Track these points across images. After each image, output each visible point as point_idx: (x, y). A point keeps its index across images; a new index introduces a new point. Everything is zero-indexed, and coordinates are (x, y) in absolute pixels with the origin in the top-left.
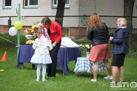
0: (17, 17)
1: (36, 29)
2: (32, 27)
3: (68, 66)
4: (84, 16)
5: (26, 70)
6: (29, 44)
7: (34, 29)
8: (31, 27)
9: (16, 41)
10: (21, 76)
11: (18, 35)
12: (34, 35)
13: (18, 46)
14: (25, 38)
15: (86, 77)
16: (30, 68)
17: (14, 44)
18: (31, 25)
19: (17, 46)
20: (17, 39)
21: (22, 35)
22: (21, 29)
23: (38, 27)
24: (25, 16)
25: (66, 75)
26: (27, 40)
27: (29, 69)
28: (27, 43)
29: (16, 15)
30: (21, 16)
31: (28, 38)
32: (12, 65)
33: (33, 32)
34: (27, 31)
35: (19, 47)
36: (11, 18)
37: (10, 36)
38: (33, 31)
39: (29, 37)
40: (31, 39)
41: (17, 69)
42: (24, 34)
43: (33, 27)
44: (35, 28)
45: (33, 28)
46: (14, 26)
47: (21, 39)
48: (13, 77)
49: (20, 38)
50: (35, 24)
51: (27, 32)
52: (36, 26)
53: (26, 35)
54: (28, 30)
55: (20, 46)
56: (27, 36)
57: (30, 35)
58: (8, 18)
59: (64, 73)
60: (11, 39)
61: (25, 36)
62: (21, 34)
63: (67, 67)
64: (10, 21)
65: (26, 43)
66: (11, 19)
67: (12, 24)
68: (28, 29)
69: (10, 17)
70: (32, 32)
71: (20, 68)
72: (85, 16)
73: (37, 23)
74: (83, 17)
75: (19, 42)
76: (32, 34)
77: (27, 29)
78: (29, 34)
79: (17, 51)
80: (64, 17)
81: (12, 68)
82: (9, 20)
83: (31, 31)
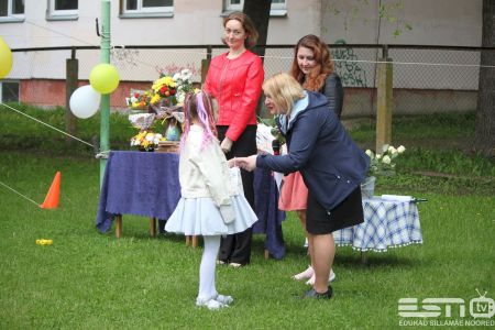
0: (98, 48)
1: (167, 93)
2: (153, 87)
3: (283, 227)
4: (339, 46)
5: (132, 239)
6: (141, 148)
7: (162, 93)
8: (148, 84)
9: (94, 138)
10: (113, 261)
11: (103, 114)
12: (161, 113)
13: (104, 152)
14: (129, 123)
15: (346, 266)
16: (146, 232)
17: (88, 148)
18: (150, 80)
19: (98, 155)
20: (98, 128)
21: (117, 113)
22: (113, 93)
23: (173, 85)
24: (127, 47)
25: (276, 260)
26: (137, 132)
27: (140, 237)
28: (135, 142)
29: (97, 41)
30: (113, 44)
31: (138, 126)
32: (79, 223)
33: (157, 104)
34: (133, 99)
35: (107, 157)
36: (78, 51)
37: (74, 119)
38: (155, 99)
39: (141, 120)
40: (149, 130)
41: (97, 238)
42: (123, 112)
43: (157, 86)
44: (165, 88)
45: (157, 90)
46: (87, 82)
47: (112, 128)
48: (86, 267)
49: (111, 126)
50: (162, 76)
51: (135, 105)
52: (167, 81)
53: (133, 114)
54: (137, 96)
55: (111, 155)
56: (133, 118)
57: (146, 115)
58: (68, 54)
59: (267, 253)
60: (77, 128)
61: (127, 117)
62: (112, 111)
63: (279, 229)
64: (72, 65)
65: (132, 144)
66: (77, 57)
67: (81, 76)
68: (138, 92)
69: (74, 49)
70: (152, 102)
71: (110, 235)
72: (344, 45)
73: (172, 72)
74: (334, 50)
75: (104, 141)
76: (151, 110)
77: (133, 92)
78: (142, 109)
79: (97, 171)
80: (267, 50)
81: (81, 235)
82: (68, 61)
83: (150, 99)
